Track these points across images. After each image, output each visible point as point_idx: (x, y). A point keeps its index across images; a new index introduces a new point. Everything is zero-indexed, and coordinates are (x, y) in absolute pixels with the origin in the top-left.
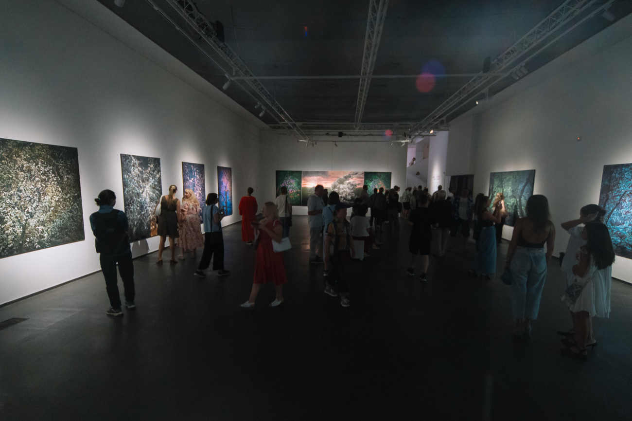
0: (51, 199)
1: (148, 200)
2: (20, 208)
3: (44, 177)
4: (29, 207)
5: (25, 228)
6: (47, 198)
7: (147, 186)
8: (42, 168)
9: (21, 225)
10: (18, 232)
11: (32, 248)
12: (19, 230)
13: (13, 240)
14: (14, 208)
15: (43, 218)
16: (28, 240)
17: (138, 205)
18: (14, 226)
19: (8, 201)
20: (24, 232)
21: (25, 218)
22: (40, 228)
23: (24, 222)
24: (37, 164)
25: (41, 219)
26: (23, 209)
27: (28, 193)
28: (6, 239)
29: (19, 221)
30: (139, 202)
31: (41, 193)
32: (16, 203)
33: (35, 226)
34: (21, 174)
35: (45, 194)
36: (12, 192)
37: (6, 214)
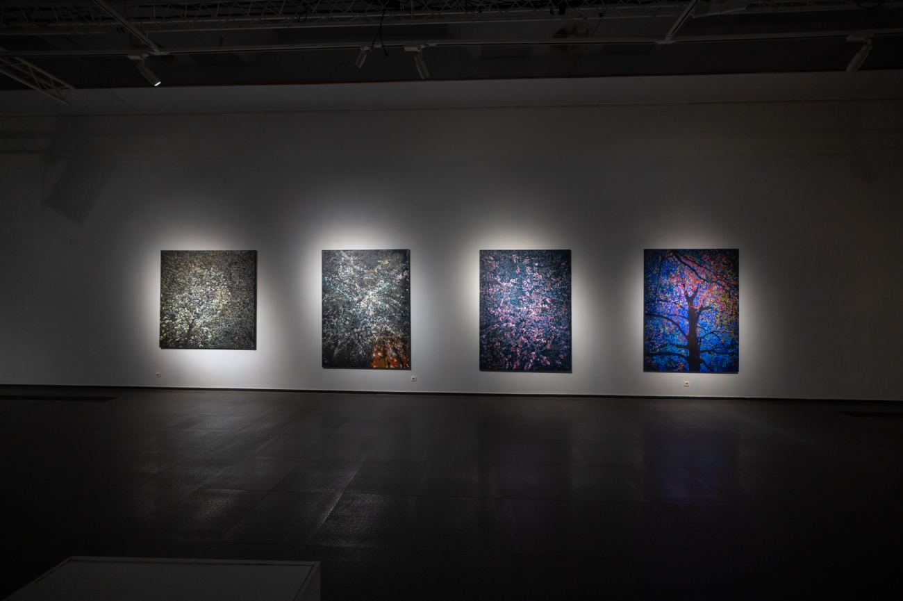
0: (219, 303)
1: (371, 313)
2: (189, 309)
3: (214, 282)
4: (197, 309)
5: (191, 327)
6: (215, 301)
7: (371, 293)
8: (214, 273)
9: (189, 324)
10: (185, 329)
11: (195, 346)
12: (186, 328)
13: (180, 335)
14: (184, 308)
15: (208, 319)
16: (192, 338)
17: (348, 318)
18: (182, 324)
19: (180, 302)
20: (189, 330)
21: (193, 318)
22: (205, 329)
23: (191, 322)
24: (209, 270)
25: (207, 321)
26: (191, 310)
27: (198, 296)
28: (175, 333)
29: (186, 320)
30: (350, 313)
31: (210, 296)
32: (186, 304)
33: (201, 326)
34: (194, 279)
35: (214, 298)
36: (184, 295)
37: (177, 312)
